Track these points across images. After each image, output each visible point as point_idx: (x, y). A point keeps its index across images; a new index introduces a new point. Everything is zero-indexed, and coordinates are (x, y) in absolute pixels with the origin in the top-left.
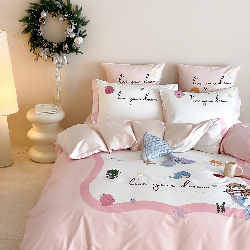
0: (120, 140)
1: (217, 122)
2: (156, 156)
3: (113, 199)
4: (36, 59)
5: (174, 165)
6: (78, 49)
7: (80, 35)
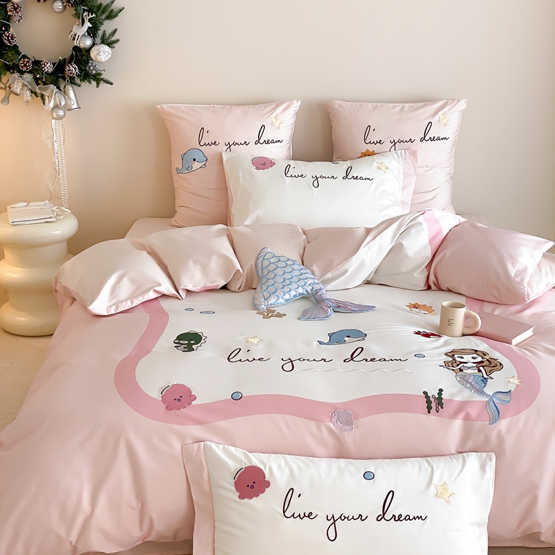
0: (204, 268)
1: (420, 219)
2: (287, 300)
3: (191, 395)
4: (6, 100)
5: (327, 317)
6: (100, 74)
7: (103, 41)
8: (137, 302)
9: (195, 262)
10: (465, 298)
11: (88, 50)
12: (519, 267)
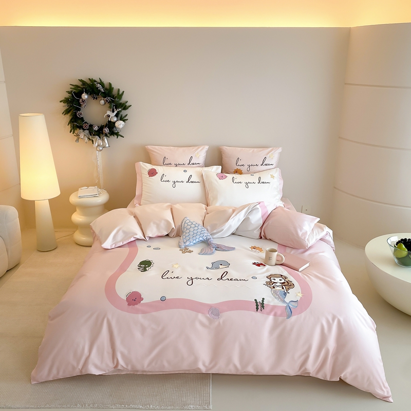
0: (158, 227)
1: (258, 206)
2: (194, 243)
3: (141, 298)
4: (77, 140)
5: (212, 253)
6: (119, 133)
7: (121, 119)
8: (125, 243)
9: (154, 223)
10: (277, 244)
11: (114, 123)
12: (303, 231)
